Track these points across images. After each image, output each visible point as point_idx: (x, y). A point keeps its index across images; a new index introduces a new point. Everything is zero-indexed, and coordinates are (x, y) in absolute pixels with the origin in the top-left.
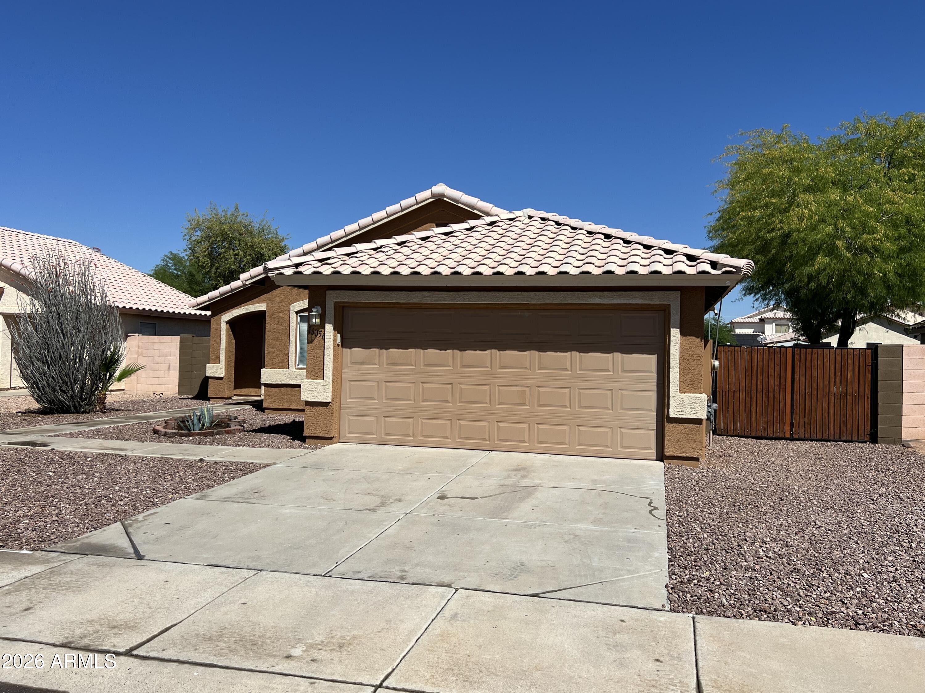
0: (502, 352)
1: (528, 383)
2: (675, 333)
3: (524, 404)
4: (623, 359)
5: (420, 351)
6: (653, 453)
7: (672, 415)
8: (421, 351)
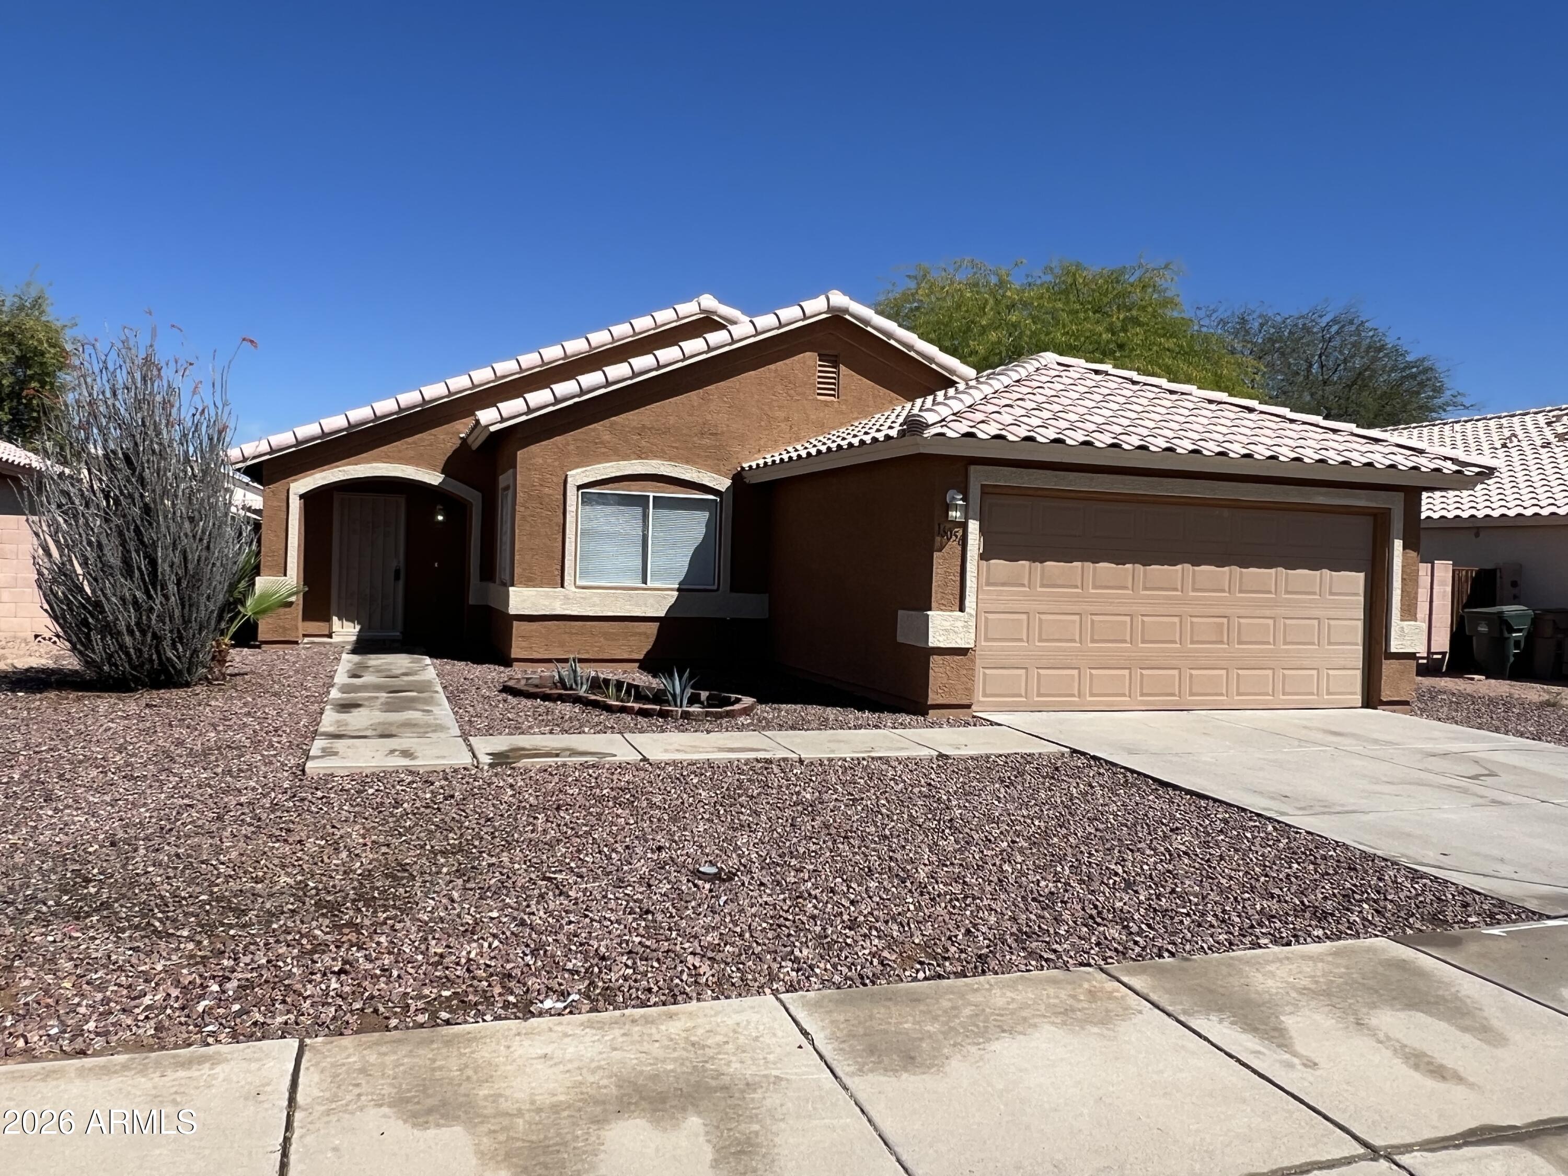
0: (1196, 568)
1: (1228, 612)
2: (1398, 544)
3: (1222, 642)
4: (1331, 576)
5: (1088, 565)
6: (1358, 699)
7: (1393, 649)
8: (1091, 565)
